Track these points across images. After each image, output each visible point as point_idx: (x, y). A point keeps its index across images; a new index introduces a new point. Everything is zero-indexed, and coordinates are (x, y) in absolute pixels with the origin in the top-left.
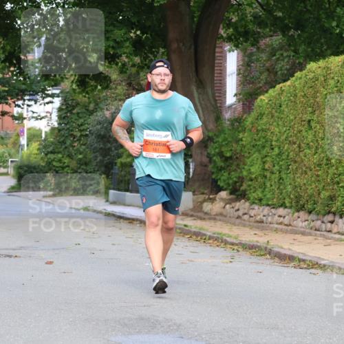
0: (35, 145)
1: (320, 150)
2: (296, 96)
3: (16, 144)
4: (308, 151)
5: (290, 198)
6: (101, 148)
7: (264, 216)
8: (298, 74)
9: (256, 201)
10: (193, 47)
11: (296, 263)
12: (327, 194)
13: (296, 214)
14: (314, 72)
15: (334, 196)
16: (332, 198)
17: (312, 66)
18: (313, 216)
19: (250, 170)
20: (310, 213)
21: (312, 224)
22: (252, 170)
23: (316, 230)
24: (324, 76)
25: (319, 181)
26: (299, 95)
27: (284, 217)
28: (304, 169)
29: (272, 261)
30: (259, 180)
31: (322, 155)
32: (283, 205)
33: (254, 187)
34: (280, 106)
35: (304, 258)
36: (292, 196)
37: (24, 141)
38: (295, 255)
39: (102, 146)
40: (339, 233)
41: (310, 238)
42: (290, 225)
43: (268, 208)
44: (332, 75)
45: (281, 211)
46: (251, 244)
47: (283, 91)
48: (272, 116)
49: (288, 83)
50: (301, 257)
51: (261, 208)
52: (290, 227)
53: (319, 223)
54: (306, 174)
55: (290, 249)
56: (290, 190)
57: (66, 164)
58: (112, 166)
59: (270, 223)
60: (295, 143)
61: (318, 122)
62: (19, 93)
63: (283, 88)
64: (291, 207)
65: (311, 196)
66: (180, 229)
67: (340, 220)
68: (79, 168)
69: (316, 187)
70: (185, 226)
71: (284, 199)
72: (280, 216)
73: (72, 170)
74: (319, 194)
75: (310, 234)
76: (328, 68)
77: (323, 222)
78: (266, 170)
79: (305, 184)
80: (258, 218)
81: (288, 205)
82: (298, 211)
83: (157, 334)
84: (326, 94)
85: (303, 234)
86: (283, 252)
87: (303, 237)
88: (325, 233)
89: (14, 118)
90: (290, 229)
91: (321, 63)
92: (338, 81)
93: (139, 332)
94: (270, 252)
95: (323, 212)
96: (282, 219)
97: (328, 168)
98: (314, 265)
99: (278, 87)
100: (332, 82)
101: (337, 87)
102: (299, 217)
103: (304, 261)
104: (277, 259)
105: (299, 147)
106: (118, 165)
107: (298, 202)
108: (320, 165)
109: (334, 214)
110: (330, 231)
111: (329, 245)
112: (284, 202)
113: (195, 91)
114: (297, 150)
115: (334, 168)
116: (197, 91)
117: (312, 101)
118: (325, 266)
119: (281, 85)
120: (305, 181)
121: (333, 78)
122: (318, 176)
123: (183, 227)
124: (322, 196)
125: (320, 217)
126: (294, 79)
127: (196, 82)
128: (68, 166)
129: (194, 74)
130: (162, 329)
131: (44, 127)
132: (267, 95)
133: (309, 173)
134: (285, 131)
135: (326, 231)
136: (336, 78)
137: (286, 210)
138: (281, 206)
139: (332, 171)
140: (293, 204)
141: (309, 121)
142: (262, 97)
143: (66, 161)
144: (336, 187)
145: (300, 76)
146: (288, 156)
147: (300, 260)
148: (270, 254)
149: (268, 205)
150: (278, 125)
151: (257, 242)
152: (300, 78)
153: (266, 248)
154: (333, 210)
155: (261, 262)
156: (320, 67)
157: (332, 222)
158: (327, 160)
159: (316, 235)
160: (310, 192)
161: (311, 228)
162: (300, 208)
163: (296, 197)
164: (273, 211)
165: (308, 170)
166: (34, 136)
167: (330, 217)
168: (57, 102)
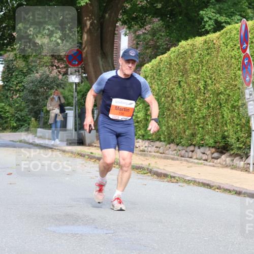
1: (187, 101)
2: (171, 64)
4: (177, 102)
5: (164, 135)
6: (33, 100)
7: (146, 147)
8: (173, 49)
9: (141, 137)
10: (99, 29)
11: (169, 179)
12: (190, 132)
13: (168, 146)
14: (184, 48)
15: (195, 133)
17: (183, 43)
18: (180, 147)
19: (137, 115)
20: (178, 145)
21: (179, 152)
22: (139, 116)
23: (181, 157)
24: (191, 51)
25: (185, 123)
26: (173, 63)
27: (160, 148)
28: (175, 114)
29: (152, 177)
30: (143, 122)
31: (188, 105)
32: (159, 140)
33: (140, 127)
34: (160, 71)
35: (174, 175)
36: (166, 134)
38: (168, 173)
39: (33, 98)
40: (197, 159)
41: (177, 162)
42: (163, 153)
43: (148, 141)
44: (197, 50)
46: (138, 166)
47: (162, 61)
48: (154, 78)
49: (166, 55)
50: (172, 174)
51: (144, 142)
52: (164, 155)
53: (184, 151)
54: (176, 118)
55: (164, 169)
56: (164, 129)
57: (7, 110)
58: (40, 112)
59: (150, 152)
60: (169, 97)
61: (186, 83)
63: (162, 59)
64: (164, 141)
65: (179, 133)
66: (88, 155)
67: (199, 150)
68: (16, 113)
69: (183, 127)
70: (91, 153)
71: (160, 135)
72: (157, 147)
73: (11, 114)
74: (185, 132)
75: (177, 159)
76: (194, 45)
77: (186, 151)
78: (148, 115)
79: (175, 125)
80: (141, 148)
81: (162, 139)
82: (169, 144)
83: (79, 225)
84: (192, 63)
85: (173, 159)
86: (159, 171)
87: (173, 161)
88: (188, 159)
91: (190, 41)
92: (201, 54)
93: (67, 224)
94: (150, 171)
95: (187, 144)
96: (158, 149)
97: (192, 114)
99: (158, 58)
100: (196, 55)
101: (199, 58)
102: (170, 148)
103: (174, 177)
104: (155, 176)
105: (172, 99)
106: (44, 111)
107: (169, 137)
108: (186, 112)
109: (194, 145)
110: (191, 158)
111: (191, 167)
112: (160, 138)
113: (100, 60)
114: (171, 101)
115: (196, 114)
116: (102, 61)
117: (182, 68)
118: (189, 180)
119: (161, 56)
120: (175, 123)
121: (197, 52)
122: (184, 119)
123: (90, 154)
124: (187, 133)
125: (185, 148)
126: (170, 52)
127: (101, 54)
128: (8, 112)
129: (100, 48)
130: (83, 222)
132: (150, 63)
133: (178, 118)
134: (163, 89)
135: (188, 157)
136: (199, 52)
137: (161, 143)
138: (158, 140)
139: (194, 116)
140: (167, 139)
141: (180, 82)
142: (147, 65)
143: (8, 108)
144: (196, 127)
145: (174, 50)
146: (164, 106)
147: (171, 177)
148: (150, 172)
149: (149, 140)
150: (158, 84)
151: (142, 164)
152: (174, 52)
153: (148, 169)
154: (194, 143)
155: (145, 178)
156: (188, 44)
157: (193, 151)
158: (191, 108)
159: (181, 160)
160: (178, 130)
161: (178, 156)
162: (171, 141)
163: (169, 134)
164: (152, 143)
165: (177, 115)
167: (192, 148)
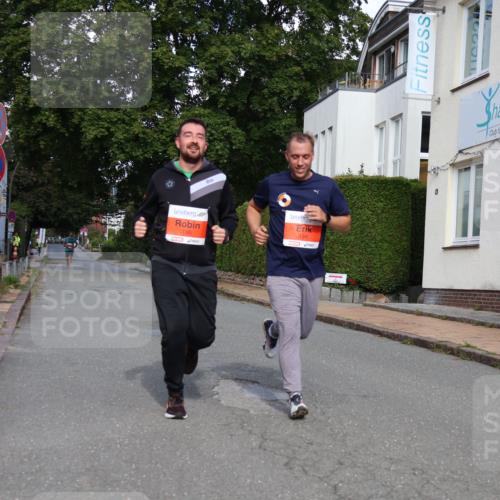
0: (112, 238)
3: (103, 237)
16: (254, 268)
37: (106, 235)
45: (230, 273)
62: (104, 212)
89: (102, 224)
90: (234, 282)
98: (243, 299)
131: (117, 229)
166: (112, 233)
168: (123, 217)
